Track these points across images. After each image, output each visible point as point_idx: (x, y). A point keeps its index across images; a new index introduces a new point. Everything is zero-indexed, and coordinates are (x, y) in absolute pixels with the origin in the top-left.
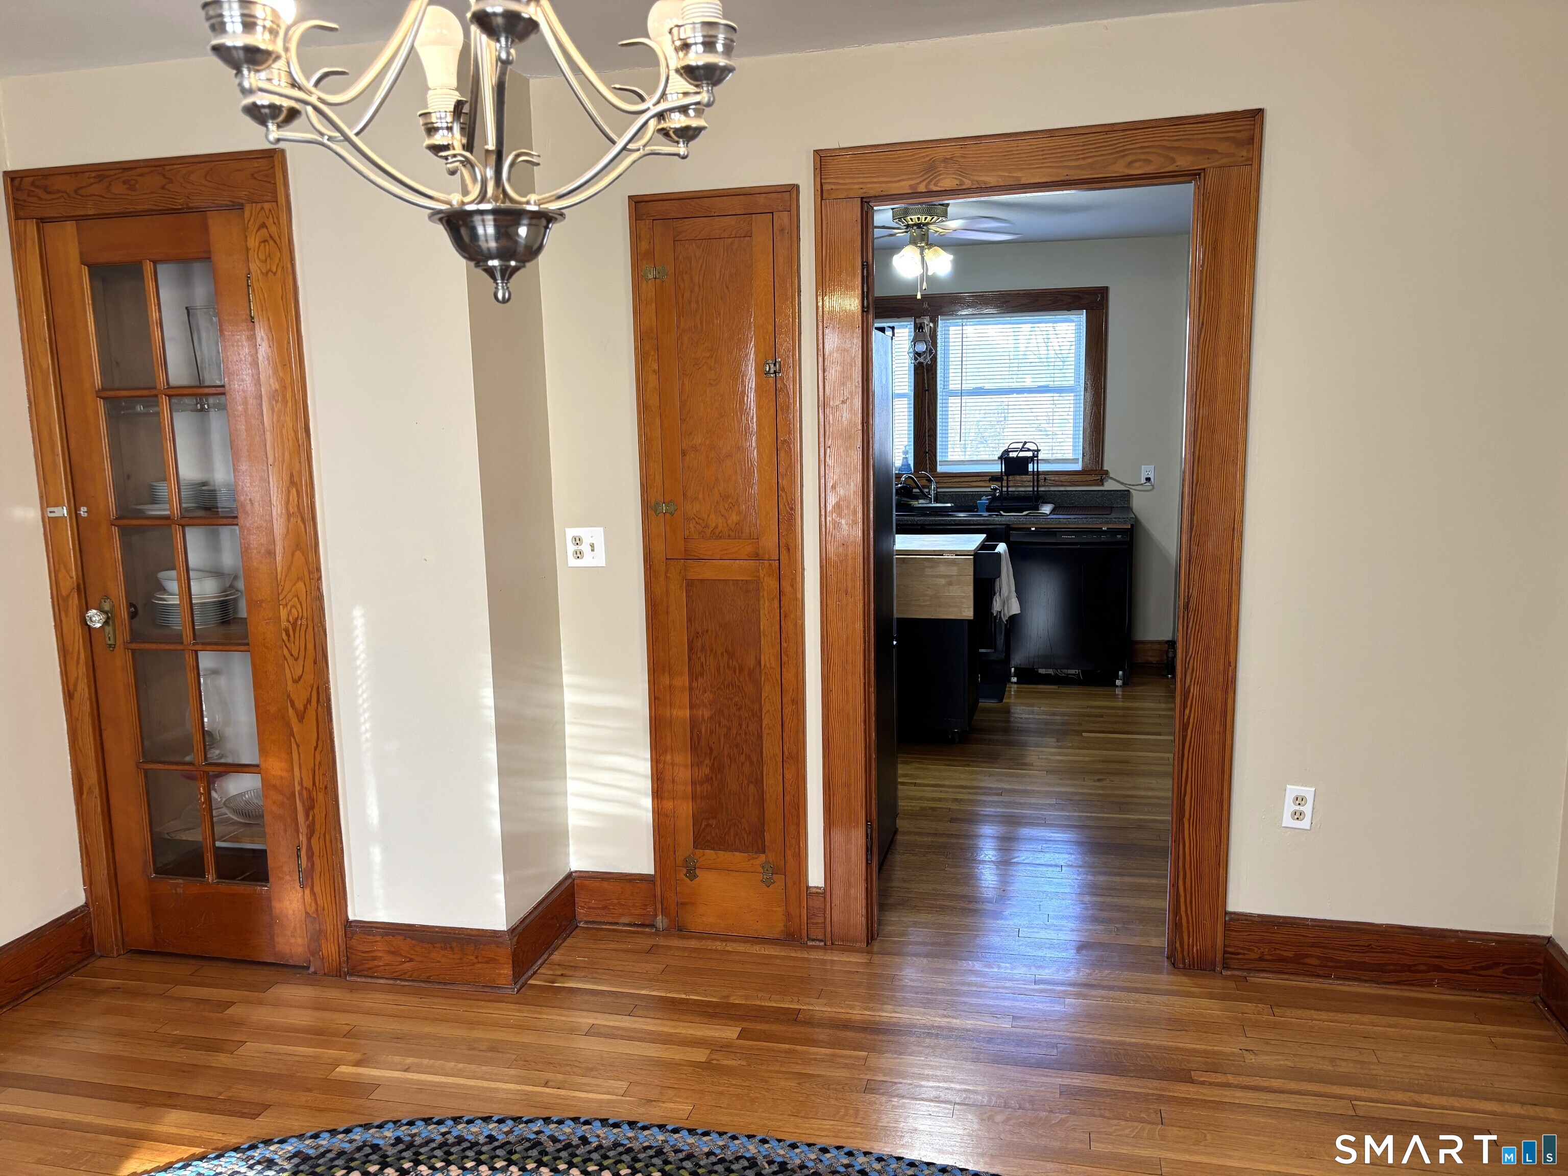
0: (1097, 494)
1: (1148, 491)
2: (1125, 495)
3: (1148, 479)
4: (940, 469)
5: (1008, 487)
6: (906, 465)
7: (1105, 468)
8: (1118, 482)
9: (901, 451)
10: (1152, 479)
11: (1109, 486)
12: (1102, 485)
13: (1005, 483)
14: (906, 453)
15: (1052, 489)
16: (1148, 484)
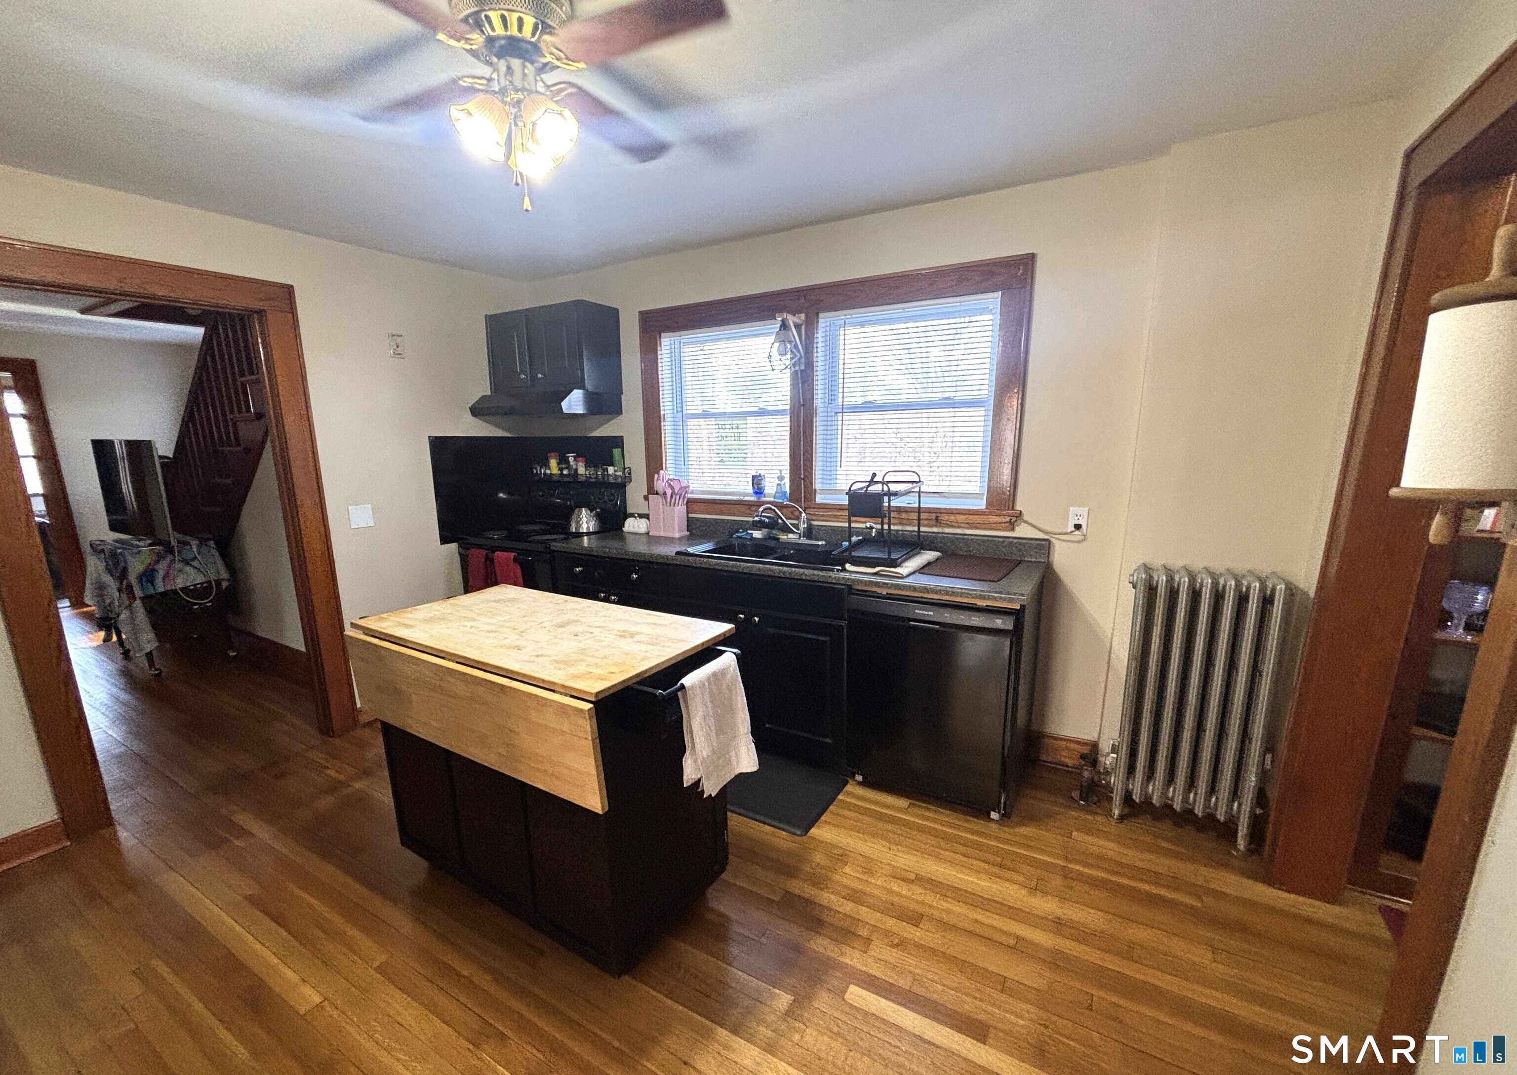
0: (1004, 542)
1: (1079, 542)
2: (1044, 546)
3: (1078, 527)
4: (819, 499)
5: (889, 524)
6: (780, 492)
7: (1018, 507)
8: (1034, 526)
9: (776, 476)
10: (1084, 527)
11: (1022, 531)
12: (1013, 530)
13: (886, 520)
14: (781, 478)
15: (947, 530)
16: (1077, 532)
